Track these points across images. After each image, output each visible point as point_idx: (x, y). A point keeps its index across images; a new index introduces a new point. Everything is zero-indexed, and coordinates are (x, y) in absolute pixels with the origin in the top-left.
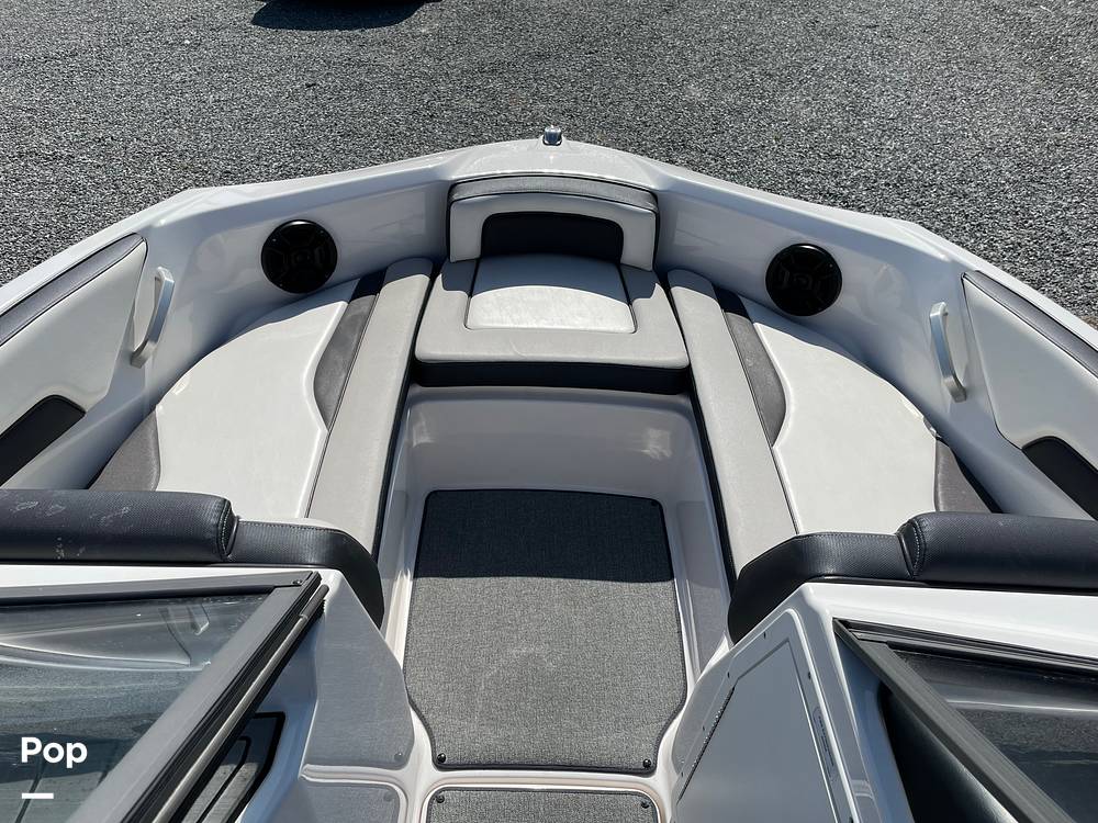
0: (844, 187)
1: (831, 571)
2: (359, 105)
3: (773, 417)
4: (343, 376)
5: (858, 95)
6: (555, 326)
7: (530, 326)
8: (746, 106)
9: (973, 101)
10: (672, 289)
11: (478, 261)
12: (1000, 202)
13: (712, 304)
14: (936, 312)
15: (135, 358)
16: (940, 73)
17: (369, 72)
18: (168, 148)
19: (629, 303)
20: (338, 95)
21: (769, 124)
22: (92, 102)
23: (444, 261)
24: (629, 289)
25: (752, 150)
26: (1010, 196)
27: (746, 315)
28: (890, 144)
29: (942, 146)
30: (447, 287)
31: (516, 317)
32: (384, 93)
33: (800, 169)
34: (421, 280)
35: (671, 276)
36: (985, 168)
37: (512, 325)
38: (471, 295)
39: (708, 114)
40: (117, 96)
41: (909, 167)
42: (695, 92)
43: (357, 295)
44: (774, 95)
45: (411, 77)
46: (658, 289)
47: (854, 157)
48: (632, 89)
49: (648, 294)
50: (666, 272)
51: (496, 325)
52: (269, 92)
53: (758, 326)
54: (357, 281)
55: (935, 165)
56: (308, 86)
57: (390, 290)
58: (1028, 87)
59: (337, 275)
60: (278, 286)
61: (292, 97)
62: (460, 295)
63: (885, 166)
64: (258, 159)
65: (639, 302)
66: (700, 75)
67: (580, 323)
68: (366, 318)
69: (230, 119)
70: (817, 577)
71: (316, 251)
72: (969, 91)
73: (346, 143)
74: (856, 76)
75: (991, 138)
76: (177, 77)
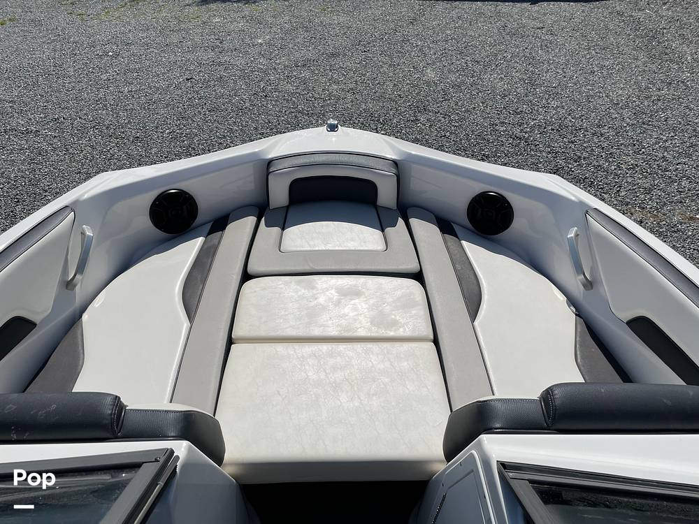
0: (525, 133)
1: (498, 426)
2: (220, 90)
3: (473, 302)
4: (201, 286)
5: (533, 73)
6: (337, 248)
7: (320, 249)
8: (463, 83)
9: (605, 73)
10: (410, 220)
11: (288, 207)
12: (623, 138)
13: (435, 230)
14: (571, 235)
15: (69, 285)
16: (584, 56)
17: (226, 69)
18: (99, 123)
19: (383, 231)
20: (206, 84)
21: (478, 93)
22: (51, 95)
23: (265, 210)
24: (382, 221)
25: (467, 111)
26: (630, 134)
27: (457, 237)
28: (554, 103)
29: (586, 103)
30: (268, 225)
31: (311, 243)
32: (235, 82)
33: (497, 121)
34: (251, 220)
35: (409, 212)
36: (614, 117)
37: (309, 249)
38: (283, 229)
39: (439, 88)
40: (67, 90)
41: (566, 118)
42: (431, 74)
43: (211, 232)
44: (480, 74)
45: (252, 71)
46: (401, 222)
47: (531, 113)
48: (391, 74)
49: (394, 225)
50: (406, 209)
51: (298, 249)
52: (163, 84)
53: (464, 243)
54: (210, 225)
55: (582, 116)
56: (188, 80)
57: (231, 227)
58: (639, 63)
59: (199, 220)
60: (161, 230)
61: (178, 87)
62: (276, 230)
63: (551, 118)
64: (157, 128)
65: (389, 230)
66: (434, 63)
67: (351, 246)
68: (216, 248)
69: (138, 103)
70: (490, 430)
71: (185, 207)
72: (602, 67)
73: (212, 116)
74: (532, 60)
75: (617, 97)
76: (104, 77)
